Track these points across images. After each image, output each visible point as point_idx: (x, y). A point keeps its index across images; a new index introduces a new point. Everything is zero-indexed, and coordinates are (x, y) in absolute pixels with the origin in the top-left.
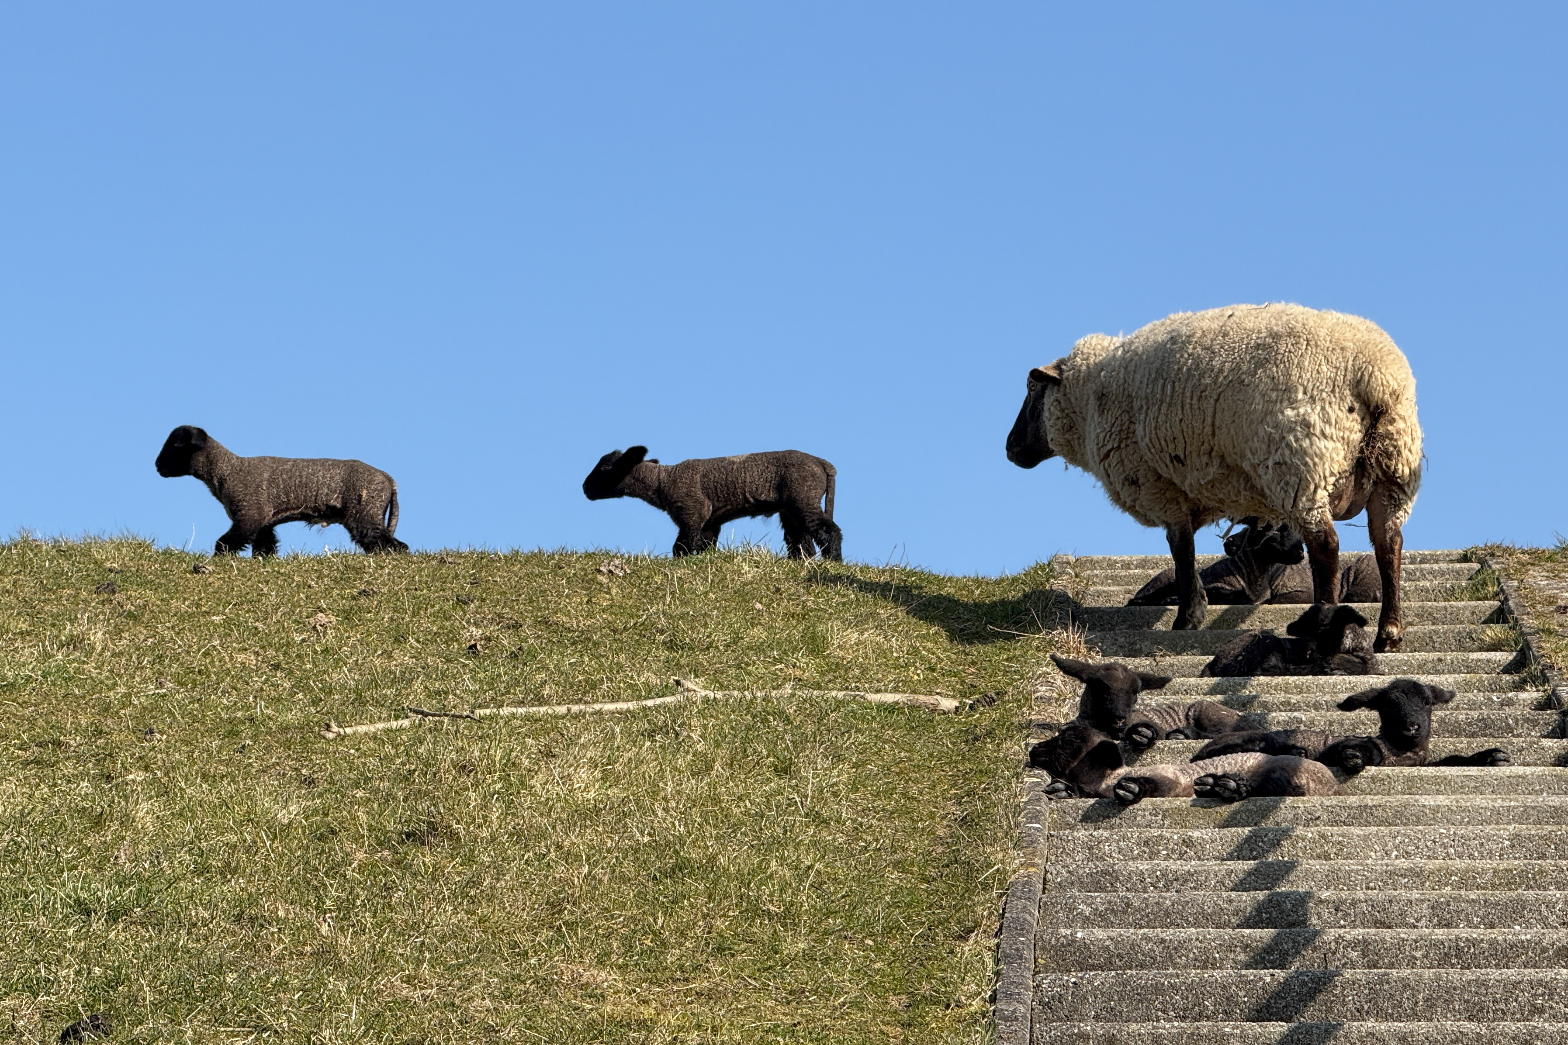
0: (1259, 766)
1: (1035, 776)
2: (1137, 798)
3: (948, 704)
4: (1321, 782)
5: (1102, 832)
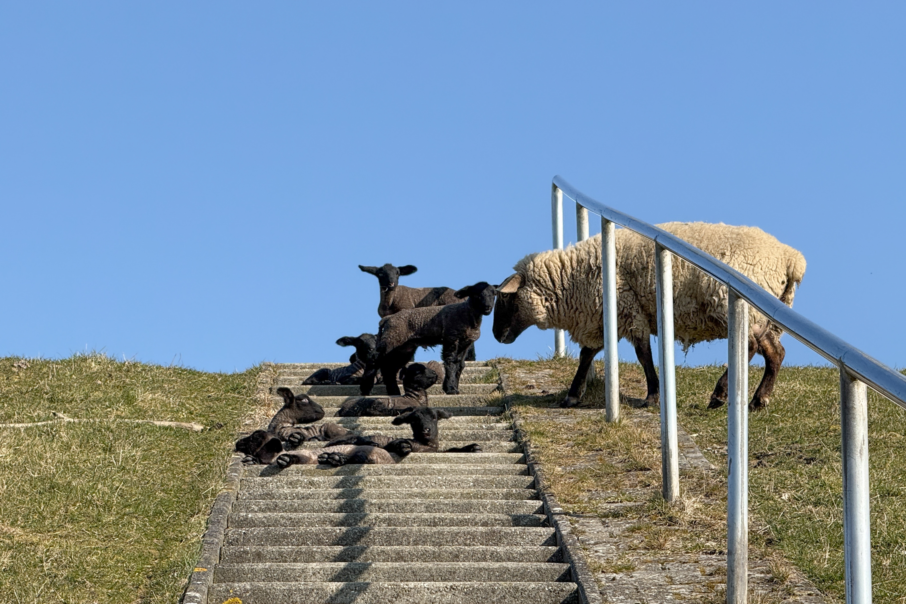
0: (353, 450)
1: (238, 455)
2: (289, 464)
3: (198, 427)
4: (384, 459)
5: (270, 479)
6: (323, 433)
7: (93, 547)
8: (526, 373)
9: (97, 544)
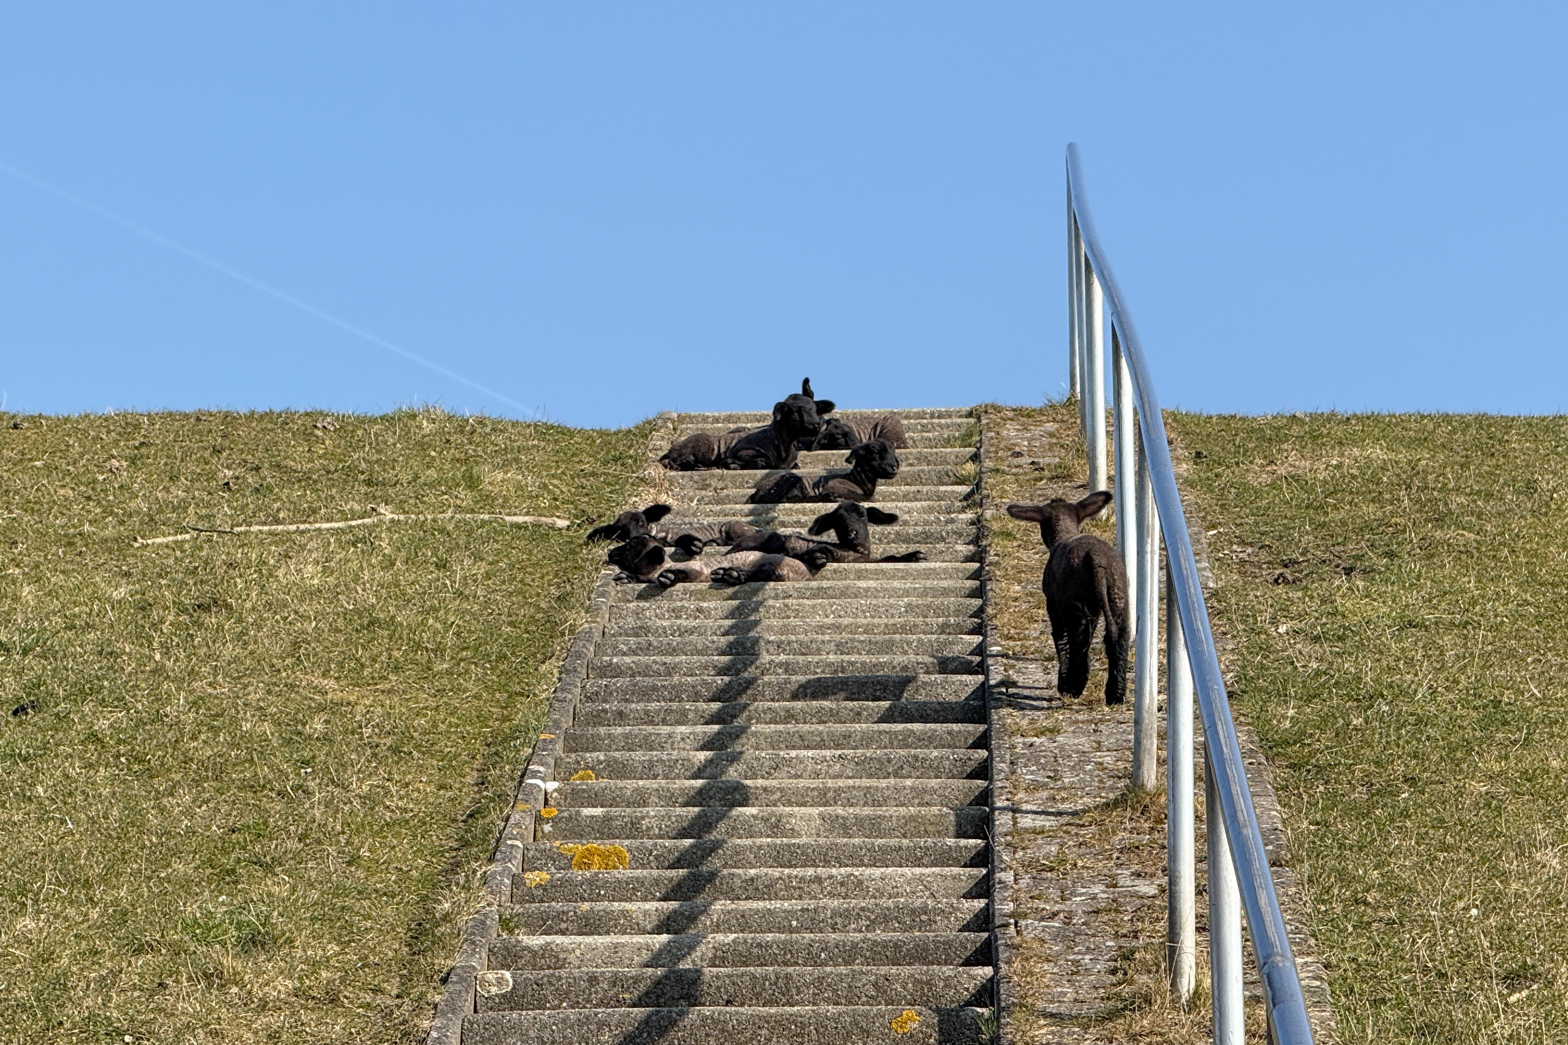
0: (757, 561)
1: (610, 570)
2: (673, 583)
3: (562, 523)
4: (797, 573)
5: (647, 605)
6: (724, 534)
7: (422, 705)
8: (1018, 430)
9: (427, 700)
